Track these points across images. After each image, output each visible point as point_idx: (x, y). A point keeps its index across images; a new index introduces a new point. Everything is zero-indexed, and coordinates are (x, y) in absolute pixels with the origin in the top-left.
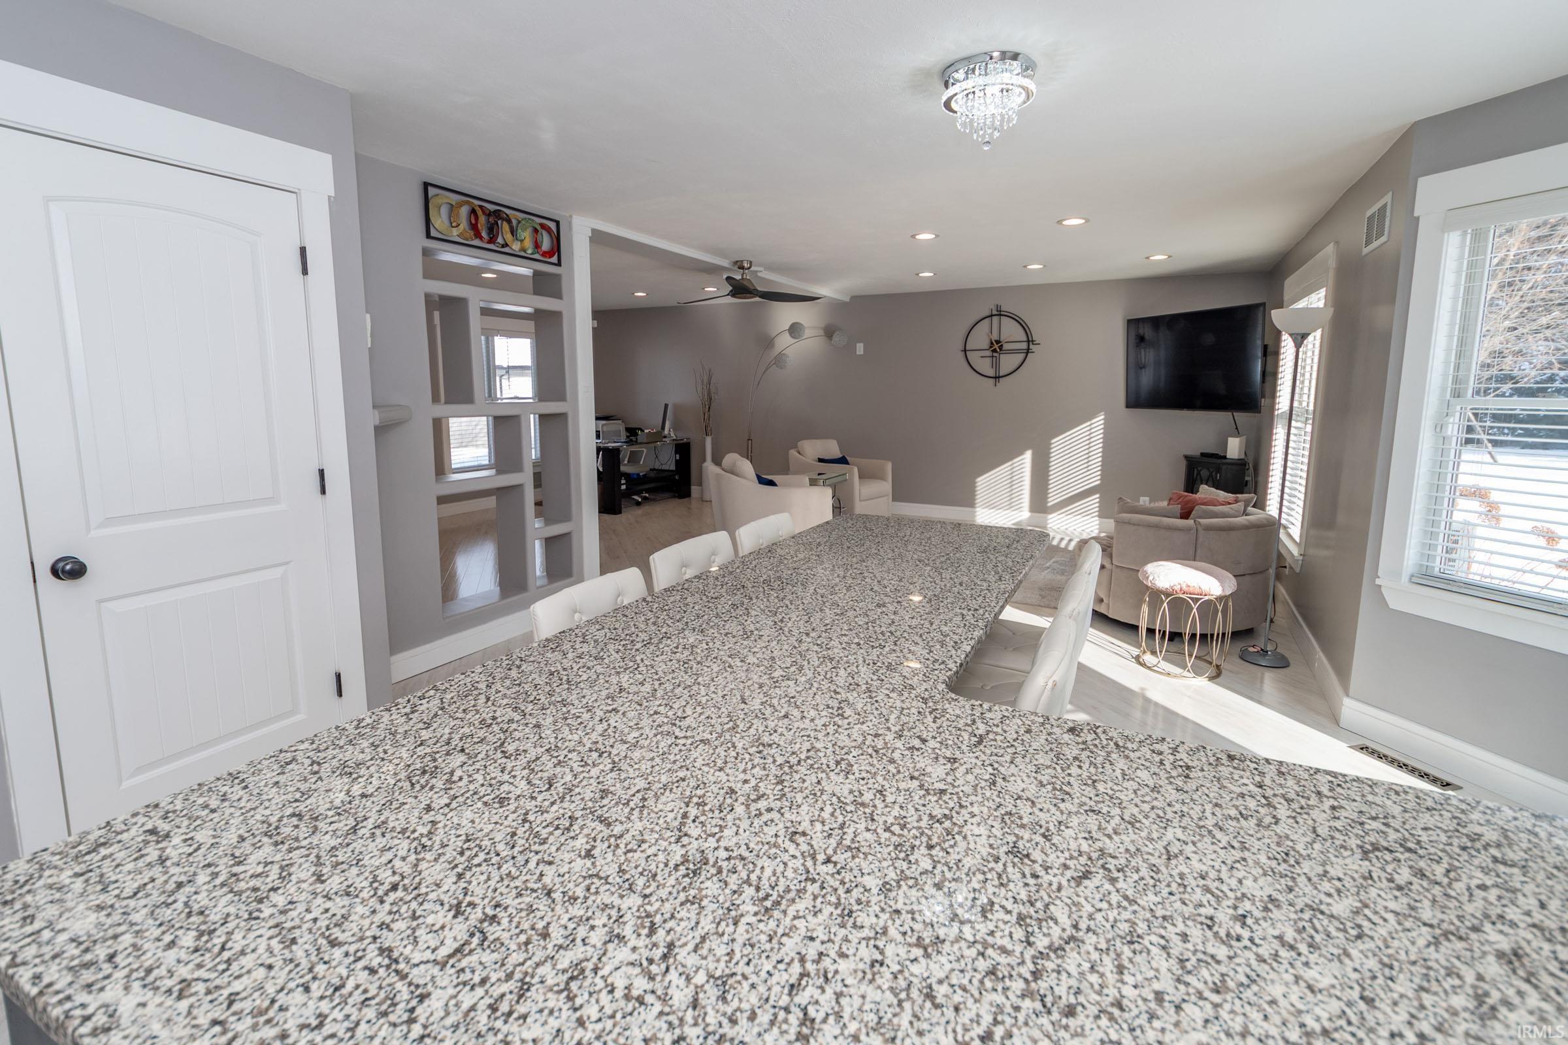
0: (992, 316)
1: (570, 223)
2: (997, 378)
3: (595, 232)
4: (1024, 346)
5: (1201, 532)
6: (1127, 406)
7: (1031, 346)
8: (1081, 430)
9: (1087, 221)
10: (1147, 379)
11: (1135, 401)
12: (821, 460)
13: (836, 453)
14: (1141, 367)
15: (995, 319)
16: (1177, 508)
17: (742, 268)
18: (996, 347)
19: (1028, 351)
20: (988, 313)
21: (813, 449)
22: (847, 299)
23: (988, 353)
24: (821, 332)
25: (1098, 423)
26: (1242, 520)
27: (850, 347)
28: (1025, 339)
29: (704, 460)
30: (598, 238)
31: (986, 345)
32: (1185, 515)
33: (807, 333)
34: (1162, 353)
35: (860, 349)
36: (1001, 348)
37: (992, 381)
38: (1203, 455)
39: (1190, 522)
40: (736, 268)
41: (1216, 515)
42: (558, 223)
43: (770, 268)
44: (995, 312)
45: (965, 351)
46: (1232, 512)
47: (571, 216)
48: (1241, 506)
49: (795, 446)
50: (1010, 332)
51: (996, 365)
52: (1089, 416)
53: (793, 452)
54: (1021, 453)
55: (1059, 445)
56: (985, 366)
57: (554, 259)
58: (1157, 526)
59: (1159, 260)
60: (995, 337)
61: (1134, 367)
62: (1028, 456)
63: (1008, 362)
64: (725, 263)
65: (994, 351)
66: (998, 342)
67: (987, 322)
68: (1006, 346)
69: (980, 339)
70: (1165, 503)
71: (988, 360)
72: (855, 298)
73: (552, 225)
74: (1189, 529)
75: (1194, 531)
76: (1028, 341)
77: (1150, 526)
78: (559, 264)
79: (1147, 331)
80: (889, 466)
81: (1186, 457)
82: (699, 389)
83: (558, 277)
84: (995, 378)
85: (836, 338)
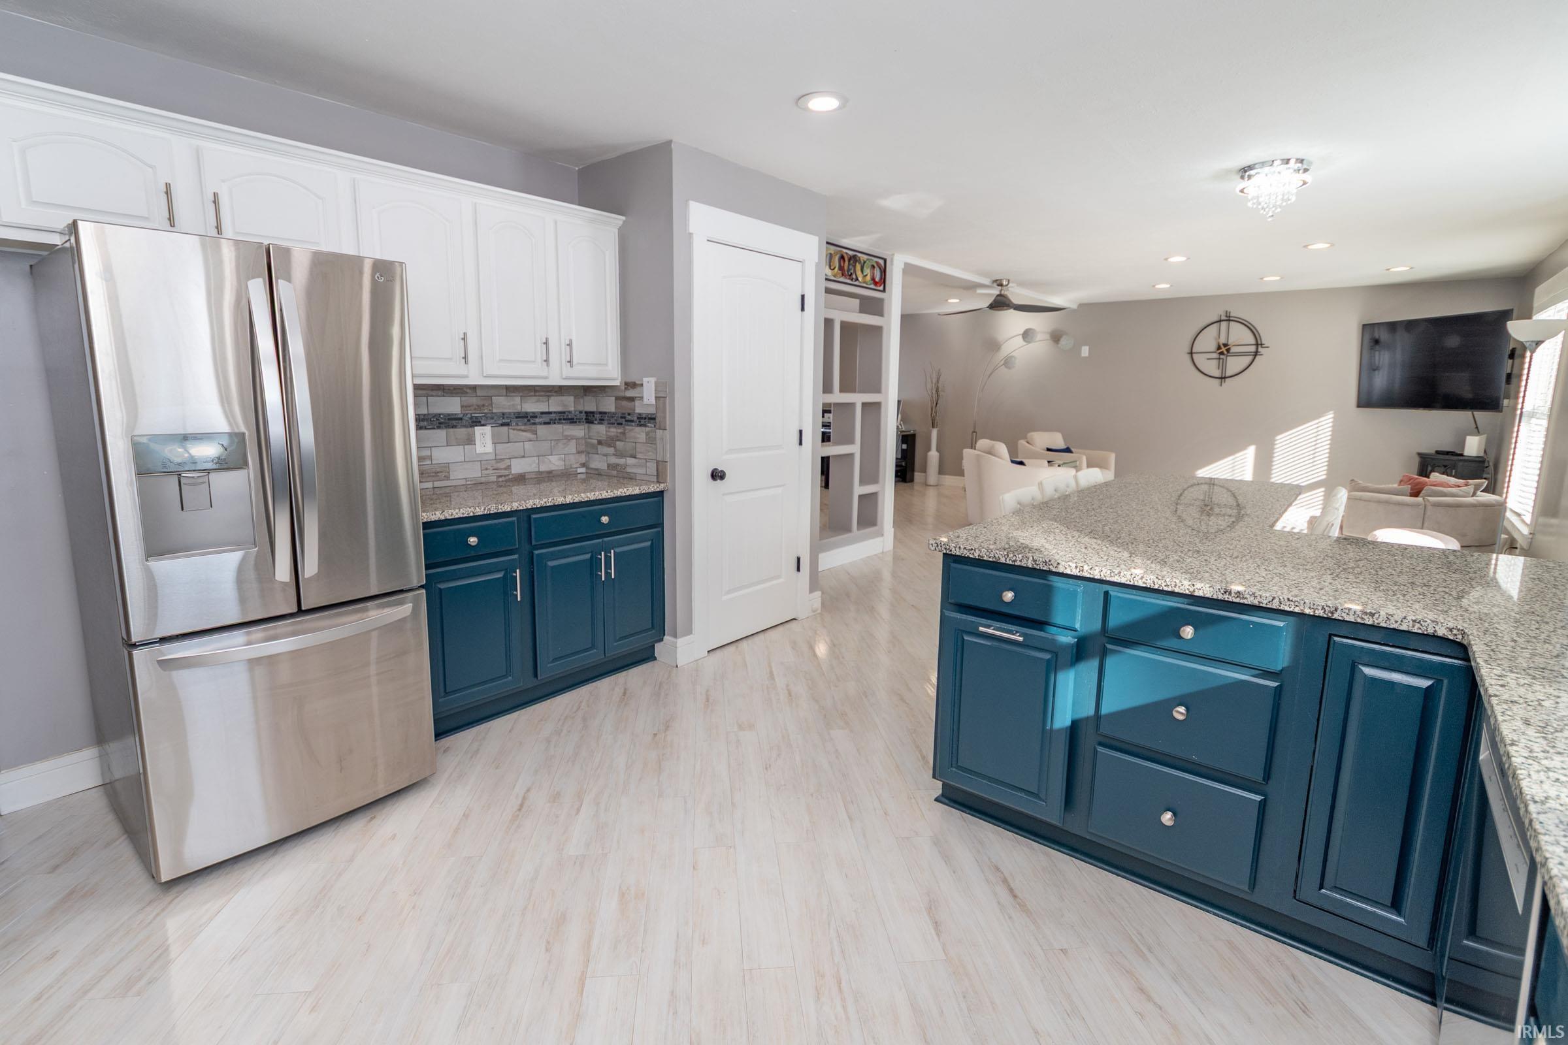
0: (1220, 321)
1: (892, 260)
2: (1223, 378)
3: (907, 265)
4: (1253, 349)
5: (1429, 507)
6: (1359, 406)
7: (1260, 349)
8: (1307, 430)
9: (1332, 245)
10: (1380, 381)
11: (1366, 401)
12: (1049, 450)
13: (1062, 446)
14: (1374, 368)
15: (1224, 324)
16: (1407, 488)
17: (1001, 285)
18: (1224, 350)
19: (1256, 354)
20: (1216, 319)
21: (1043, 439)
22: (1075, 306)
23: (1215, 355)
24: (1048, 337)
25: (1326, 423)
26: (1470, 500)
27: (1076, 349)
28: (1253, 342)
29: (929, 449)
30: (909, 269)
31: (1213, 347)
32: (1415, 494)
33: (1039, 337)
34: (1399, 356)
35: (1085, 351)
36: (1228, 350)
37: (1218, 381)
38: (1438, 452)
39: (1419, 499)
40: (995, 285)
41: (1445, 495)
42: (885, 261)
43: (1021, 284)
44: (1223, 318)
45: (1191, 353)
46: (1461, 493)
47: (893, 255)
48: (1471, 489)
49: (1025, 437)
50: (1239, 336)
51: (1222, 366)
52: (1318, 414)
53: (1022, 442)
54: (1244, 447)
55: (1284, 442)
56: (1212, 368)
57: (881, 288)
58: (1387, 502)
59: (1401, 270)
60: (1223, 340)
61: (1367, 369)
62: (1251, 451)
63: (1234, 364)
64: (987, 282)
65: (1222, 353)
66: (1225, 345)
67: (1215, 327)
68: (1233, 350)
69: (1207, 342)
70: (1396, 486)
71: (1215, 362)
72: (1081, 305)
73: (881, 262)
74: (1418, 505)
75: (1422, 507)
76: (1257, 345)
77: (1379, 502)
78: (884, 291)
79: (1384, 335)
80: (1112, 457)
81: (1419, 454)
82: (929, 386)
83: (881, 301)
84: (1221, 378)
85: (1064, 342)
